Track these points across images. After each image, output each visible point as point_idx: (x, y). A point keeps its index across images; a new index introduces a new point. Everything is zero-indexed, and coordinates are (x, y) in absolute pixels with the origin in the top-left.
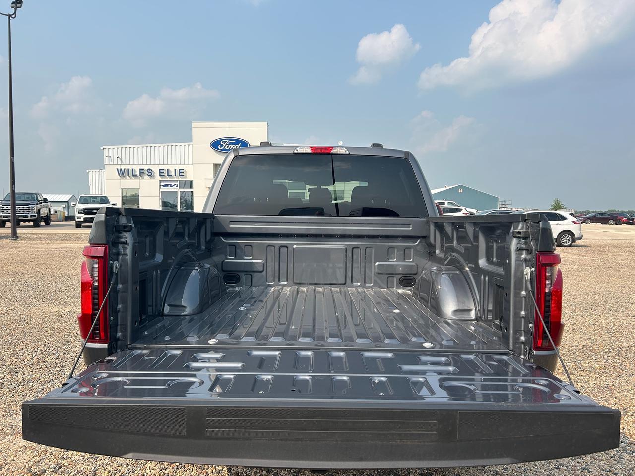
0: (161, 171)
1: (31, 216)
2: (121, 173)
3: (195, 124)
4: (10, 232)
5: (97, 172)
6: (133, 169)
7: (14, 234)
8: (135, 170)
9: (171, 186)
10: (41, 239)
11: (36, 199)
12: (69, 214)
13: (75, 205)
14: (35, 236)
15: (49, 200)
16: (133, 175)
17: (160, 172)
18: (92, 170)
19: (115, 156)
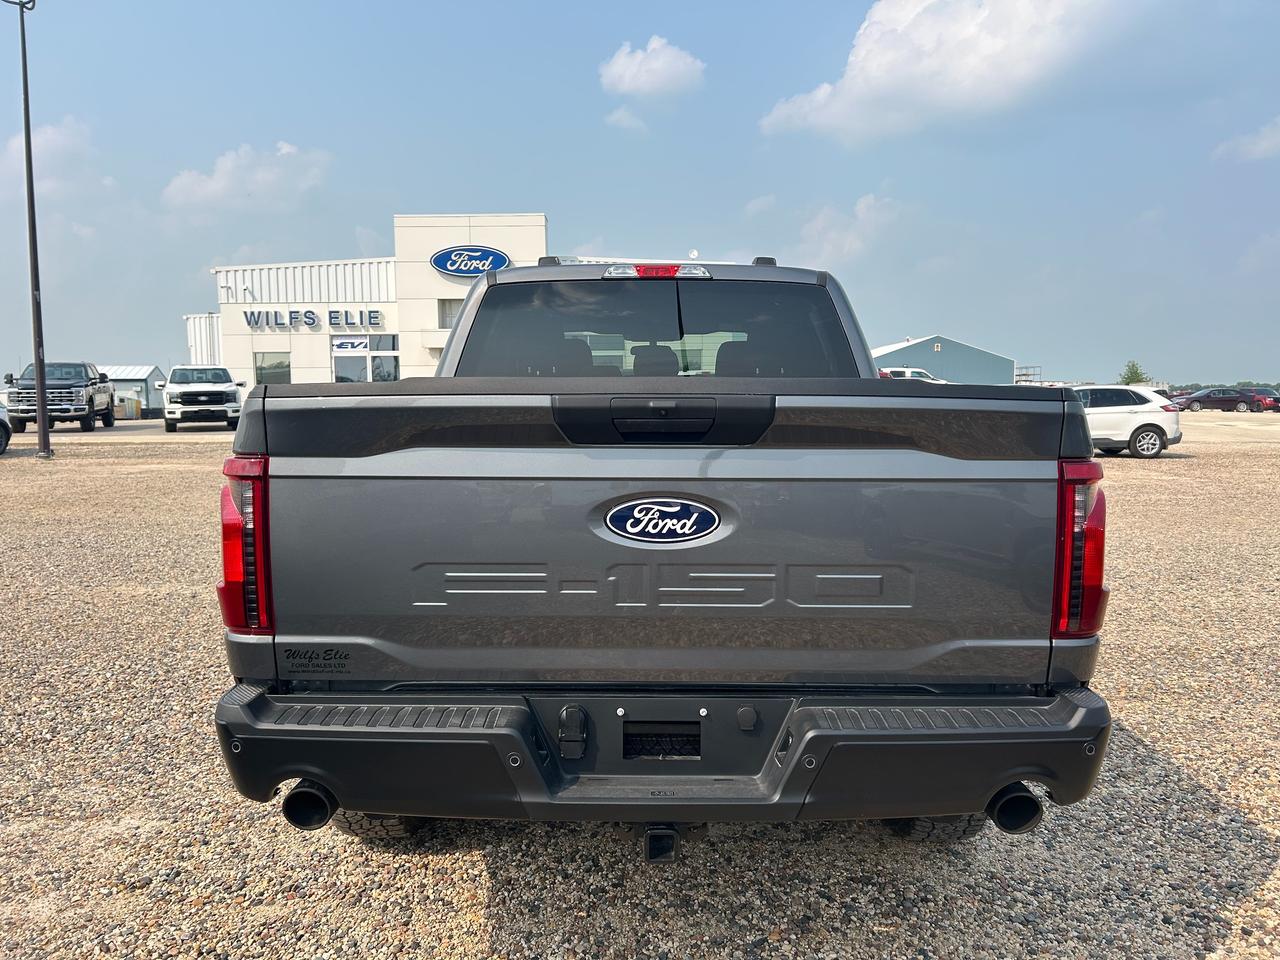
0: (333, 316)
1: (76, 410)
2: (253, 320)
3: (399, 220)
4: (37, 441)
5: (203, 320)
6: (276, 313)
7: (45, 445)
8: (280, 315)
9: (353, 346)
10: (98, 454)
11: (83, 374)
12: (147, 405)
13: (163, 386)
14: (85, 449)
15: (110, 377)
16: (277, 324)
17: (331, 318)
18: (192, 316)
19: (241, 287)
